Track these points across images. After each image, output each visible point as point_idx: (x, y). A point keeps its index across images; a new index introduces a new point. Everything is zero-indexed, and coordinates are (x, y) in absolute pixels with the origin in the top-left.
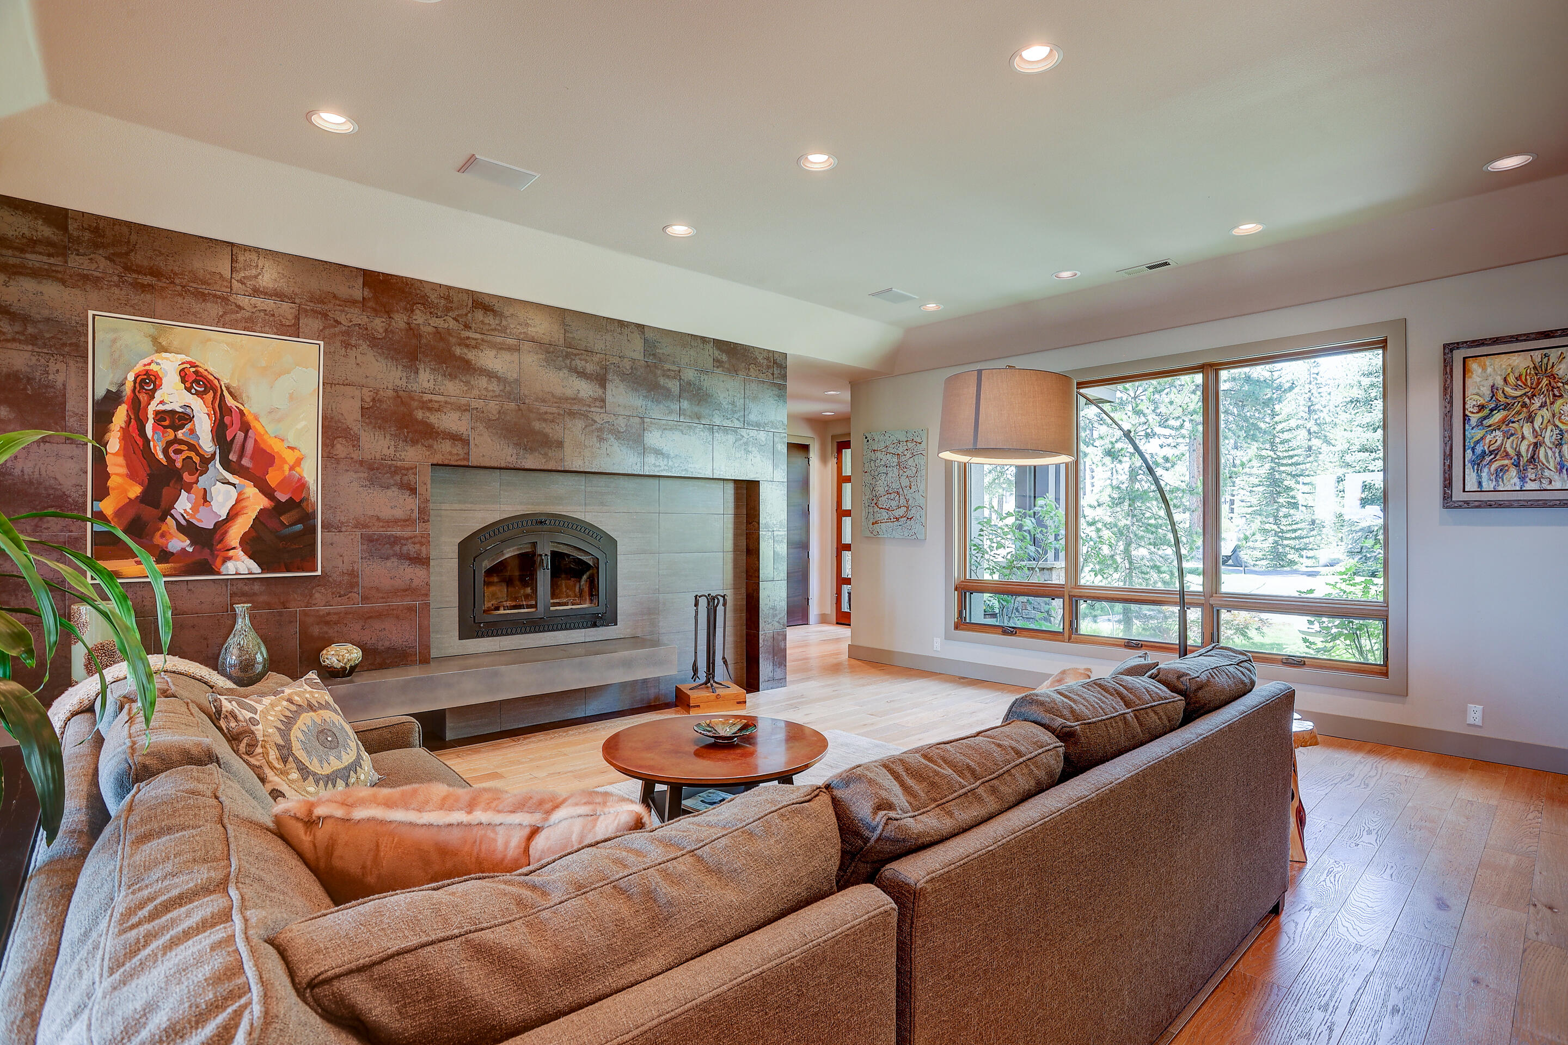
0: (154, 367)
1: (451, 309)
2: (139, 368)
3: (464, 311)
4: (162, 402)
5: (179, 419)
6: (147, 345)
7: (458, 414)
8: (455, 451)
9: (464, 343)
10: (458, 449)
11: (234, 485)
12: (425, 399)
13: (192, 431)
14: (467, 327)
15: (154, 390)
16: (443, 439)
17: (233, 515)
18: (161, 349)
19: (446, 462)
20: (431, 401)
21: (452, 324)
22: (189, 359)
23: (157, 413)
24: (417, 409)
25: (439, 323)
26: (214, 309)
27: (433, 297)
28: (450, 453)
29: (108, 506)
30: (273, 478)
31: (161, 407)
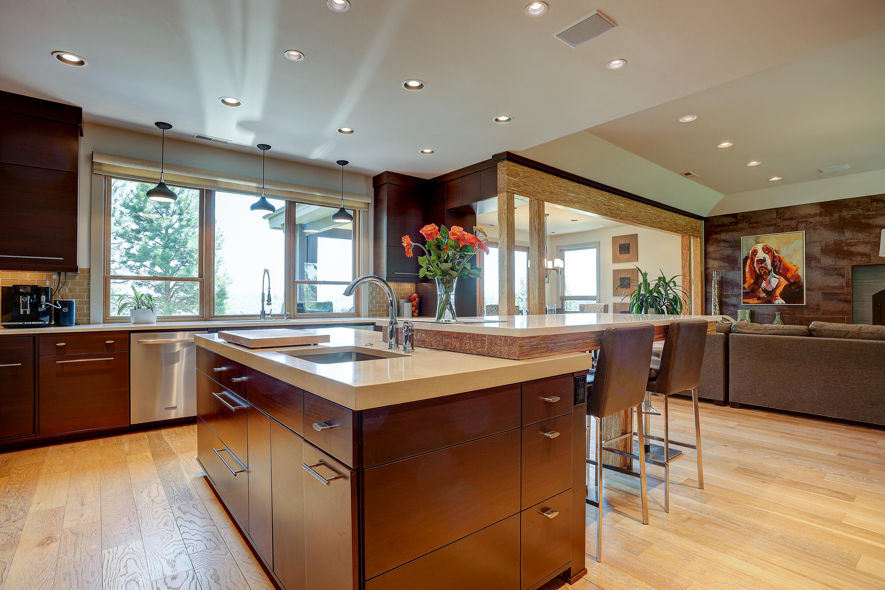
0: (756, 248)
1: (860, 206)
2: (752, 249)
3: (866, 205)
4: (758, 257)
5: (763, 261)
6: (754, 243)
7: (865, 245)
8: (863, 260)
9: (868, 217)
10: (865, 259)
11: (777, 278)
12: (848, 242)
13: (766, 264)
14: (868, 210)
15: (756, 254)
16: (857, 256)
17: (777, 286)
18: (757, 243)
19: (859, 264)
20: (851, 242)
21: (860, 211)
22: (764, 244)
23: (757, 260)
24: (844, 246)
25: (854, 212)
26: (772, 228)
27: (851, 204)
28: (861, 261)
29: (746, 286)
30: (789, 275)
31: (758, 259)
